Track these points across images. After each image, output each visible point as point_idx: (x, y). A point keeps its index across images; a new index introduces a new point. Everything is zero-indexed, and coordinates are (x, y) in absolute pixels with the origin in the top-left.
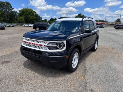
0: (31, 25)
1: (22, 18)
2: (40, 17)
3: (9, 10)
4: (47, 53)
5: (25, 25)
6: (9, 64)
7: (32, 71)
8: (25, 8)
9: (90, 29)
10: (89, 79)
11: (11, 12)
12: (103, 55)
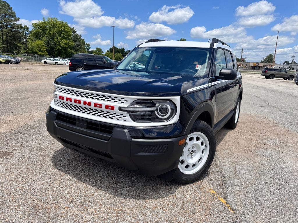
0: (63, 62)
1: (39, 42)
2: (84, 42)
3: (8, 22)
4: (126, 131)
5: (48, 61)
6: (11, 158)
7: (80, 179)
8: (49, 19)
9: (232, 71)
10: (239, 204)
11: (13, 27)
12: (254, 138)
